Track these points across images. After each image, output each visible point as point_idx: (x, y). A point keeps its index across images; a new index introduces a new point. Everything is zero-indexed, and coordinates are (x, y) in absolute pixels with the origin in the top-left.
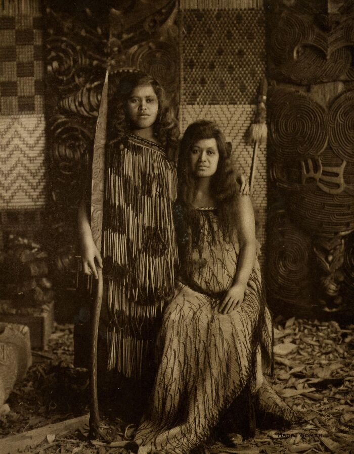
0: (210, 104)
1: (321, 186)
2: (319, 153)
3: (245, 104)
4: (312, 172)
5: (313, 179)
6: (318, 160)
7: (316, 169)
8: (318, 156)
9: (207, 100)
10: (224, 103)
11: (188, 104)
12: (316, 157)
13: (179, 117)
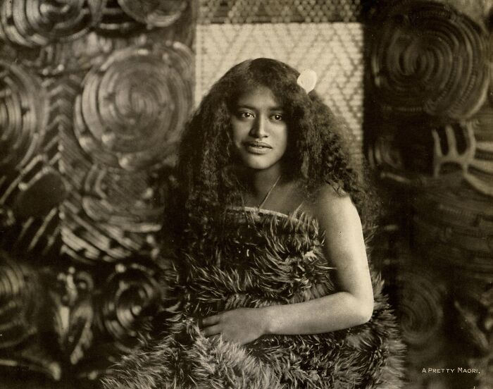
0: (254, 23)
1: (472, 179)
2: (469, 115)
3: (321, 21)
4: (453, 151)
5: (457, 167)
6: (466, 129)
7: (462, 146)
8: (468, 120)
9: (248, 15)
10: (281, 19)
11: (213, 23)
12: (463, 124)
13: (194, 46)
